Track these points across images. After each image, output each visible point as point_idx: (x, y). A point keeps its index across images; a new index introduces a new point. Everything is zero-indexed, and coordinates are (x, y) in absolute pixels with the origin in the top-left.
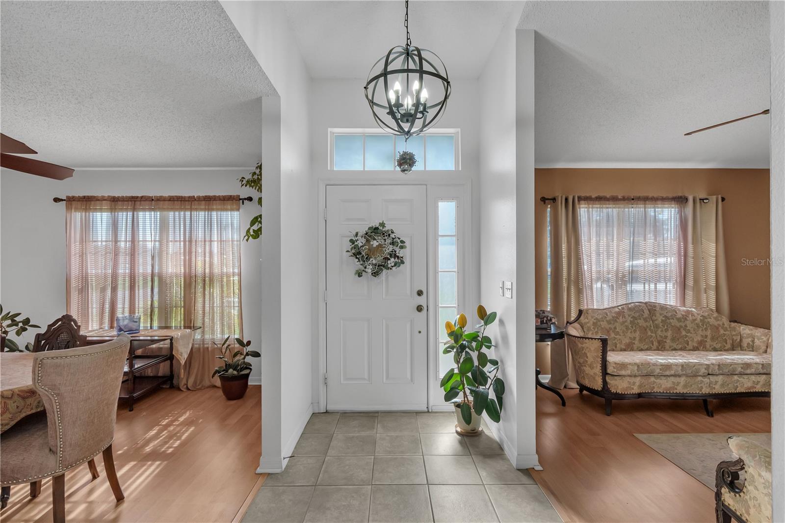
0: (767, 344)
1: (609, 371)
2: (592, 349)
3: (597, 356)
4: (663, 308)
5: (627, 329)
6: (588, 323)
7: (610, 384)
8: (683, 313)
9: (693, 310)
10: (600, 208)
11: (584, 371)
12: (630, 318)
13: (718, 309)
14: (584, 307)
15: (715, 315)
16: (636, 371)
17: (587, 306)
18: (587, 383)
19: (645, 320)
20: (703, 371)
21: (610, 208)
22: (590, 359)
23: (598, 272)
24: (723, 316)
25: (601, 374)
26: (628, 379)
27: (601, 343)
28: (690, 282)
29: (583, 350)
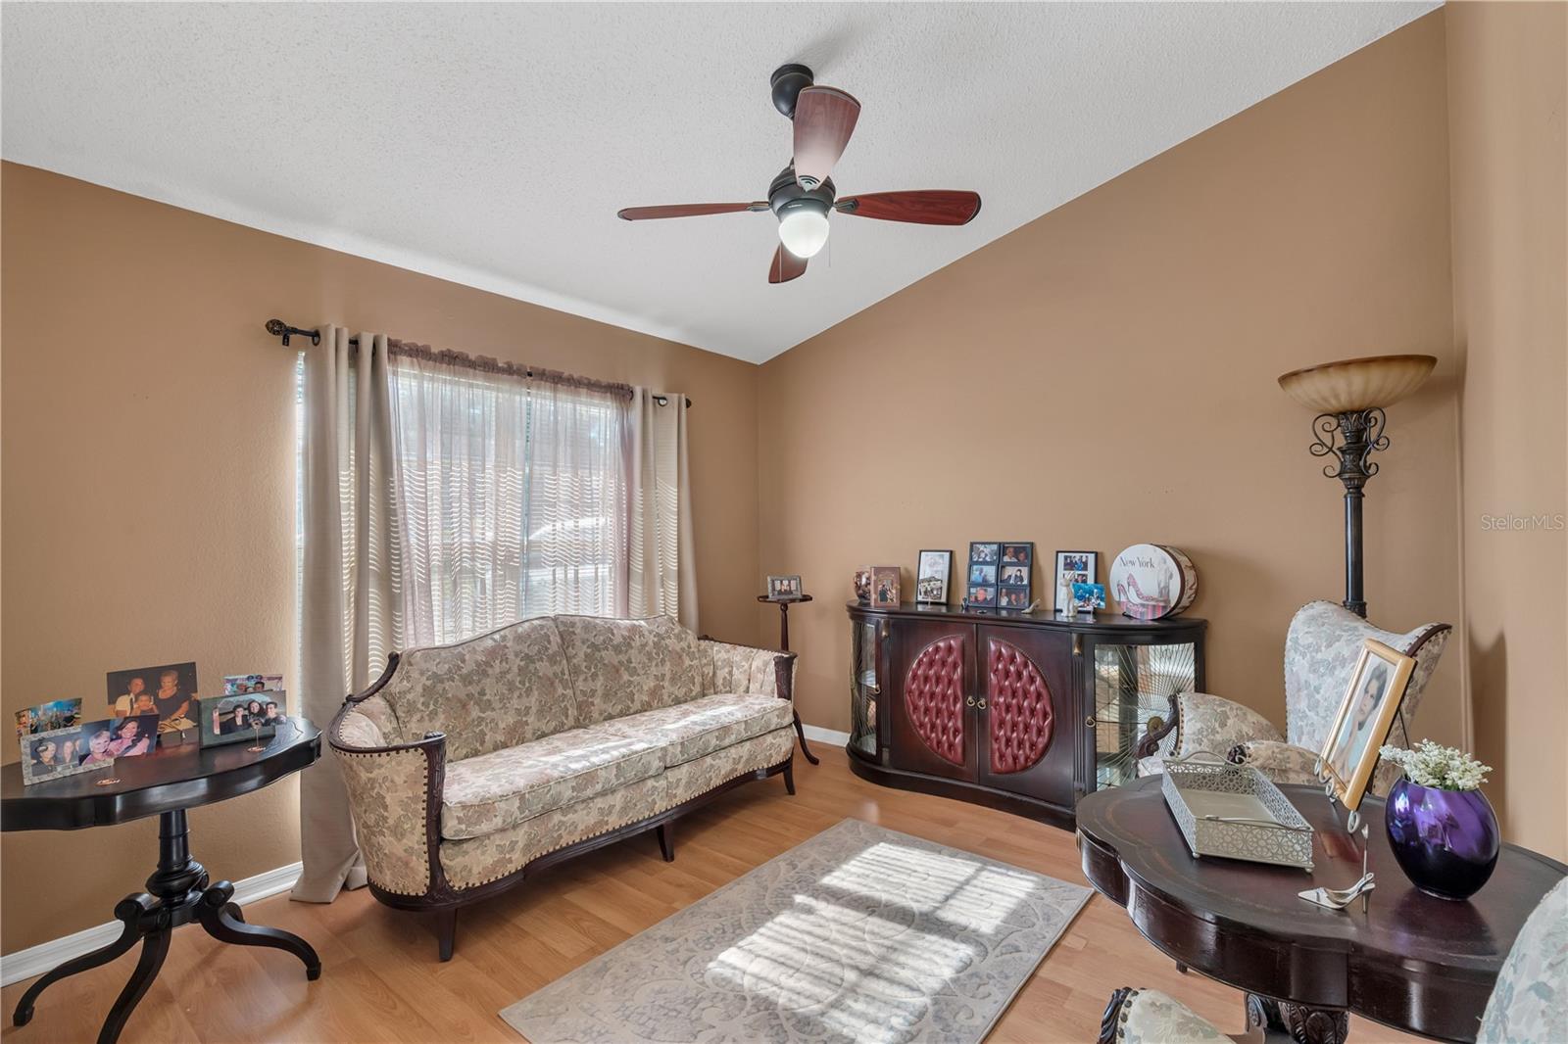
0: (750, 675)
1: (447, 833)
2: (399, 780)
3: (415, 799)
4: (589, 625)
5: (510, 690)
6: (409, 691)
7: (450, 868)
8: (626, 633)
9: (643, 623)
10: (450, 382)
11: (380, 848)
12: (518, 661)
13: (682, 619)
14: (407, 644)
15: (677, 629)
16: (517, 813)
17: (416, 639)
18: (388, 882)
19: (552, 660)
20: (656, 764)
21: (478, 386)
22: (395, 812)
23: (447, 548)
24: (689, 631)
25: (425, 848)
26: (498, 839)
27: (425, 756)
28: (638, 566)
29: (373, 788)
